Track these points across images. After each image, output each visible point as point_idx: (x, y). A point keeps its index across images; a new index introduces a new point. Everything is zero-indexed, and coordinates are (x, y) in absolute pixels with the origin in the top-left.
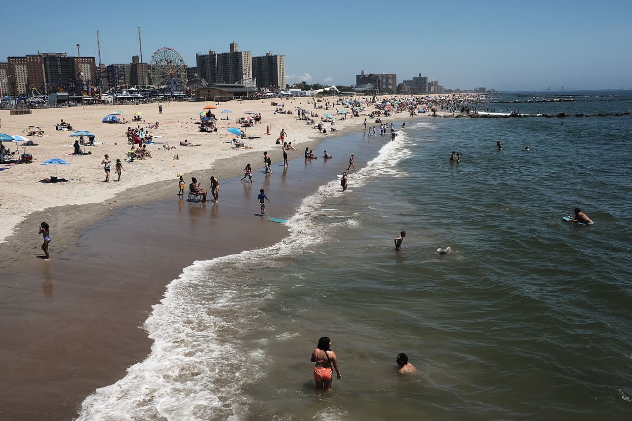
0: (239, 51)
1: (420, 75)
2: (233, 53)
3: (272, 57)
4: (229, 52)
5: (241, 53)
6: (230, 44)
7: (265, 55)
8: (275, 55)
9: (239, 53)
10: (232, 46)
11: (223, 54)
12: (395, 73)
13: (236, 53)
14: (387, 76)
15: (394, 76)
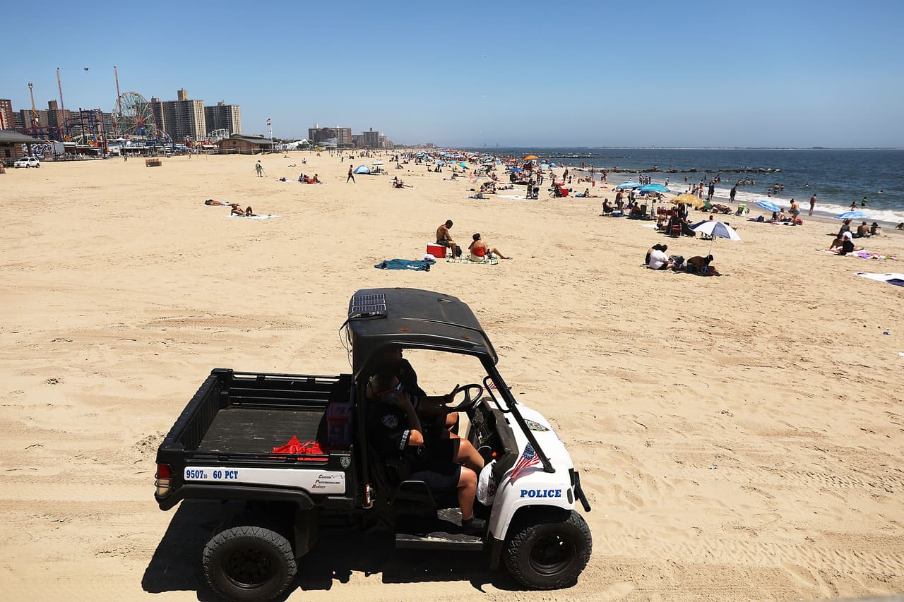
0: (189, 99)
1: (371, 129)
2: (183, 102)
3: (224, 107)
4: (177, 100)
5: (192, 101)
6: (178, 91)
7: (217, 105)
8: (228, 104)
9: (190, 101)
10: (180, 93)
11: (170, 102)
12: (349, 127)
13: (186, 102)
14: (342, 130)
15: (349, 130)
